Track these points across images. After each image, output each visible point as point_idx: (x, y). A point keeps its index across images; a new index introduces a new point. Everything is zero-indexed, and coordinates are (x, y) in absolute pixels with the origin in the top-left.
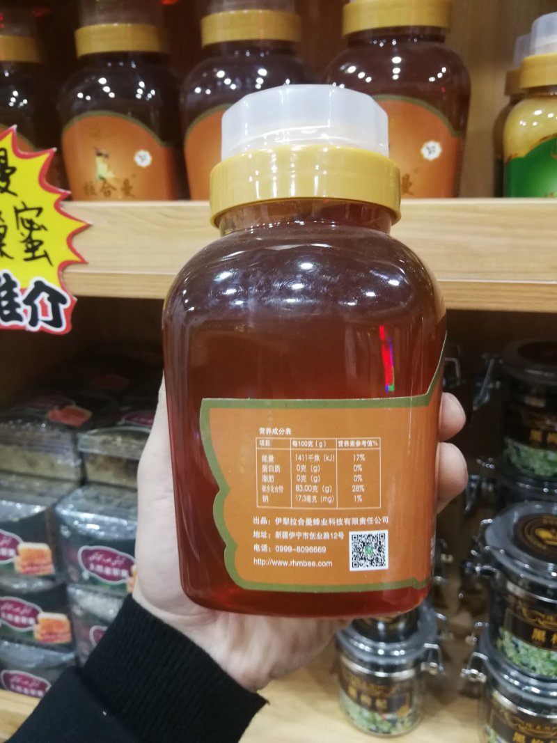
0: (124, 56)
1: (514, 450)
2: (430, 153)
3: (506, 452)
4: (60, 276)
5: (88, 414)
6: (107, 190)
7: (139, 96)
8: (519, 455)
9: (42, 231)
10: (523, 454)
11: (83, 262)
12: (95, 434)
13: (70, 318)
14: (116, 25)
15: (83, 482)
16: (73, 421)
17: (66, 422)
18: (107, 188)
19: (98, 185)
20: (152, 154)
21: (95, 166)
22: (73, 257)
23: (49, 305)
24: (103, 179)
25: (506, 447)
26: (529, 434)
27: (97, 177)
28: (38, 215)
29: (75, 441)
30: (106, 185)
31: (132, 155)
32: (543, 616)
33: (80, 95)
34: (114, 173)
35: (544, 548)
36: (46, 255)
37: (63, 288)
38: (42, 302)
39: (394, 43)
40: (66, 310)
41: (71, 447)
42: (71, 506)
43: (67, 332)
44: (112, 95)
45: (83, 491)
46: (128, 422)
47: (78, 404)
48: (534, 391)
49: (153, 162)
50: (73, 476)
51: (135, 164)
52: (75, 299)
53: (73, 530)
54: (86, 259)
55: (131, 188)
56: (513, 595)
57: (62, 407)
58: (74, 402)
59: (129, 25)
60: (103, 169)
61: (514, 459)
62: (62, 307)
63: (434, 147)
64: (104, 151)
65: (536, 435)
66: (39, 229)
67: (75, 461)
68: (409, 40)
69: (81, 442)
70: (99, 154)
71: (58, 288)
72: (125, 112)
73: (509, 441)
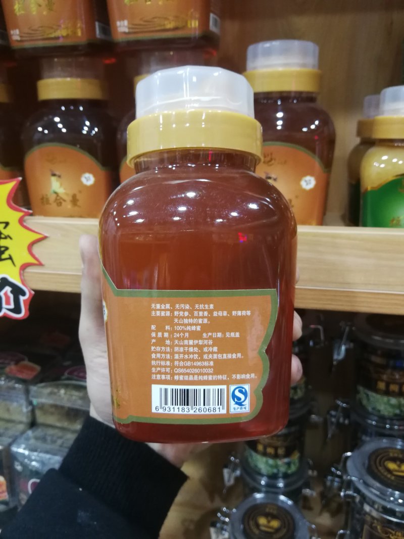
0: (75, 102)
1: (365, 396)
2: (307, 184)
3: (358, 396)
4: (20, 274)
5: (38, 368)
6: (58, 201)
7: (85, 132)
8: (368, 399)
9: (8, 240)
10: (372, 399)
11: (40, 264)
12: (43, 387)
13: (28, 307)
14: (68, 79)
15: (33, 424)
16: (26, 375)
17: (20, 376)
18: (59, 200)
19: (52, 197)
20: (95, 176)
21: (50, 183)
22: (32, 261)
23: (11, 296)
24: (56, 193)
25: (358, 392)
26: (376, 384)
27: (51, 191)
28: (5, 228)
29: (27, 392)
30: (58, 198)
31: (80, 176)
32: (394, 532)
33: (40, 129)
34: (65, 189)
35: (393, 478)
36: (10, 258)
37: (23, 284)
38: (6, 294)
39: (279, 103)
40: (24, 301)
41: (23, 397)
42: (23, 446)
43: (26, 317)
44: (64, 130)
45: (33, 432)
46: (70, 376)
47: (30, 360)
48: (379, 352)
49: (96, 182)
50: (25, 419)
51: (81, 183)
52: (33, 293)
53: (25, 466)
54: (43, 262)
55: (78, 200)
56: (369, 514)
57: (17, 363)
58: (26, 359)
59: (79, 80)
60: (56, 186)
61: (365, 402)
62: (22, 298)
63: (310, 180)
64: (57, 173)
65: (382, 385)
66: (5, 238)
67: (27, 407)
68: (290, 101)
69: (32, 393)
70: (54, 175)
71: (19, 284)
72: (74, 145)
73: (361, 389)
